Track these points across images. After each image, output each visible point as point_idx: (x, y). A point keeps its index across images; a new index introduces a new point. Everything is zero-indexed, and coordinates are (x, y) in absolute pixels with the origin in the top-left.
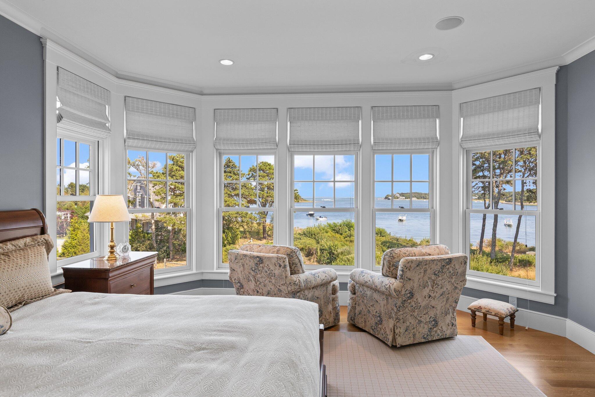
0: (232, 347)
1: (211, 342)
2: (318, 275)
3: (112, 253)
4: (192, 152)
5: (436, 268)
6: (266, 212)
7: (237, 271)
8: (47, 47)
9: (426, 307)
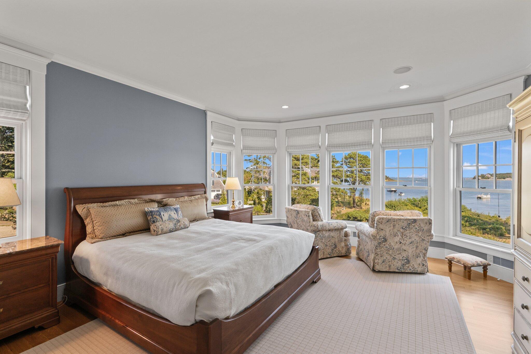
0: (254, 240)
1: (248, 238)
2: (331, 224)
3: (233, 204)
4: (275, 154)
5: (403, 224)
6: (355, 189)
7: (289, 218)
8: (208, 114)
9: (399, 249)
